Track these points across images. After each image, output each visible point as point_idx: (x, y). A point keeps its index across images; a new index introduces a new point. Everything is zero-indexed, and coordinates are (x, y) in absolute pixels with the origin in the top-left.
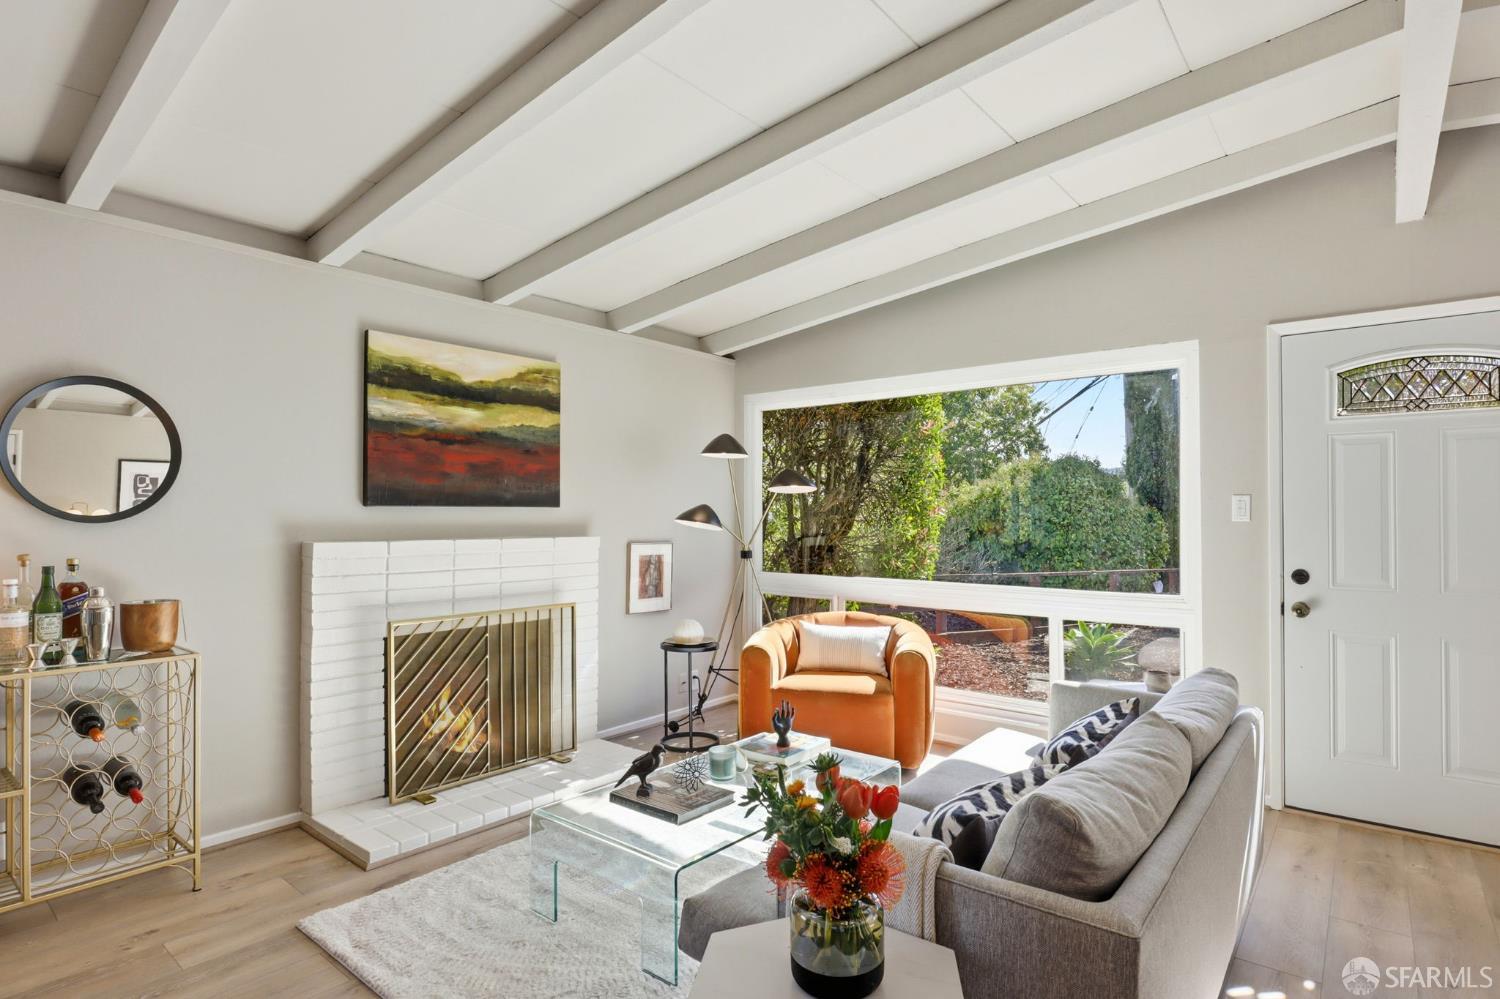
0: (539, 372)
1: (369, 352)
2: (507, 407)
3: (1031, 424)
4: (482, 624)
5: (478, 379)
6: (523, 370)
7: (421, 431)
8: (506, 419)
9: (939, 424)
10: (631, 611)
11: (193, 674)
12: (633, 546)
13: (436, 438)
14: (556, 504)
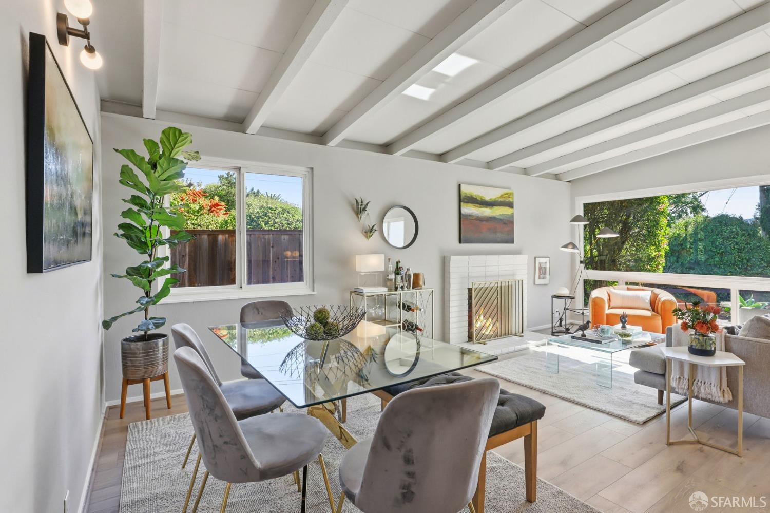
0: (507, 194)
1: (461, 192)
2: (498, 207)
3: (695, 196)
4: (496, 285)
5: (490, 198)
6: (503, 194)
7: (475, 217)
8: (498, 212)
9: (667, 207)
10: (536, 283)
12: (536, 259)
13: (478, 220)
14: (512, 242)
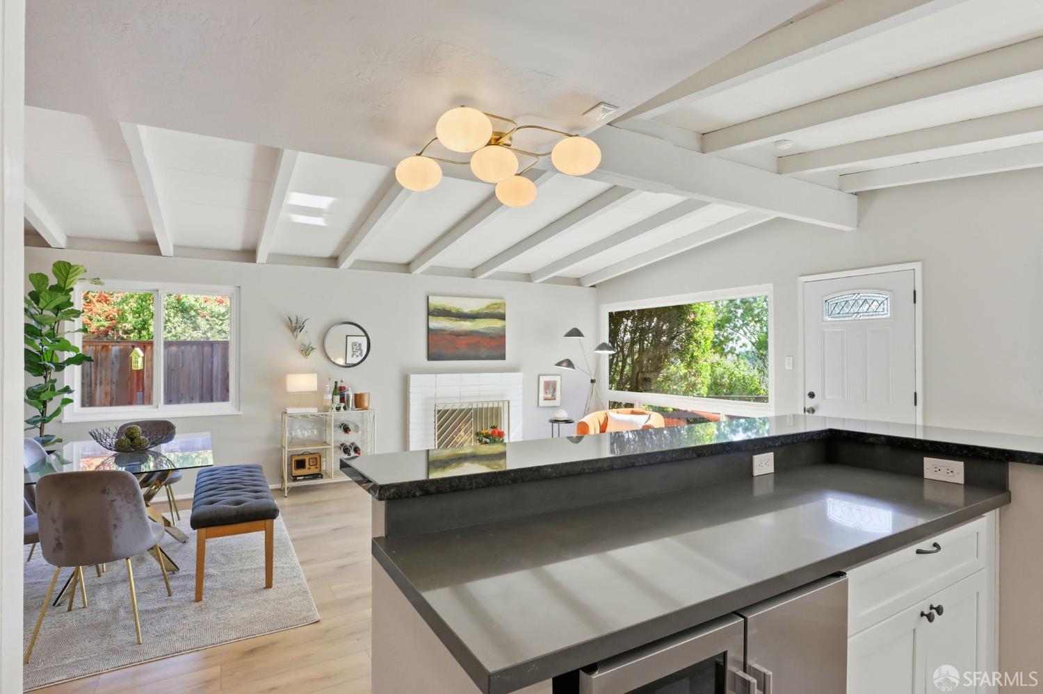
0: (496, 304)
1: (430, 304)
2: (483, 319)
4: (470, 407)
5: (470, 310)
6: (489, 304)
7: (449, 332)
8: (482, 325)
10: (539, 406)
11: (374, 417)
12: (541, 377)
13: (454, 335)
14: (504, 359)
